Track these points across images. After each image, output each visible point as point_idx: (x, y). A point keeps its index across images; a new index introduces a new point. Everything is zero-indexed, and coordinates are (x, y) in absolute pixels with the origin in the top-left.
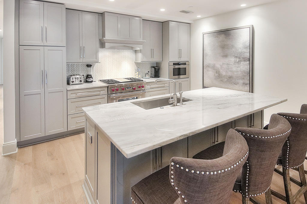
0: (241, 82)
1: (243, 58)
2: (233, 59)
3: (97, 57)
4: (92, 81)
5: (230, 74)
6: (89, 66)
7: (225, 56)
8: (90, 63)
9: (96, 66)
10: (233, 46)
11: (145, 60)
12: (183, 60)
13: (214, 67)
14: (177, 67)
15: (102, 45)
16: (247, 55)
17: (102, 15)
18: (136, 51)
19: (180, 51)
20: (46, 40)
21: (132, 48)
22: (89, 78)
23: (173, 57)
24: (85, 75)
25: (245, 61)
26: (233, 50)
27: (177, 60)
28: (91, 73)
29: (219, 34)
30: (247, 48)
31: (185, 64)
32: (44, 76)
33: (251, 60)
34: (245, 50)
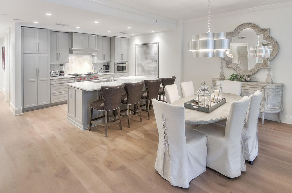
0: (153, 73)
1: (154, 60)
2: (150, 61)
3: (67, 60)
4: (64, 75)
5: (149, 69)
6: (62, 65)
7: (146, 59)
8: (62, 64)
9: (66, 65)
10: (150, 53)
11: (99, 61)
12: (123, 61)
13: (141, 65)
14: (120, 65)
15: (71, 52)
16: (156, 58)
17: (71, 34)
18: (93, 56)
19: (122, 55)
20: (38, 50)
21: (90, 54)
22: (62, 73)
23: (117, 59)
24: (59, 71)
25: (155, 61)
26: (150, 55)
27: (120, 61)
28: (63, 70)
29: (144, 46)
30: (155, 54)
31: (126, 63)
32: (37, 71)
33: (158, 61)
34: (155, 56)
